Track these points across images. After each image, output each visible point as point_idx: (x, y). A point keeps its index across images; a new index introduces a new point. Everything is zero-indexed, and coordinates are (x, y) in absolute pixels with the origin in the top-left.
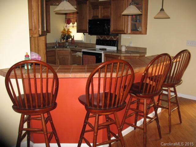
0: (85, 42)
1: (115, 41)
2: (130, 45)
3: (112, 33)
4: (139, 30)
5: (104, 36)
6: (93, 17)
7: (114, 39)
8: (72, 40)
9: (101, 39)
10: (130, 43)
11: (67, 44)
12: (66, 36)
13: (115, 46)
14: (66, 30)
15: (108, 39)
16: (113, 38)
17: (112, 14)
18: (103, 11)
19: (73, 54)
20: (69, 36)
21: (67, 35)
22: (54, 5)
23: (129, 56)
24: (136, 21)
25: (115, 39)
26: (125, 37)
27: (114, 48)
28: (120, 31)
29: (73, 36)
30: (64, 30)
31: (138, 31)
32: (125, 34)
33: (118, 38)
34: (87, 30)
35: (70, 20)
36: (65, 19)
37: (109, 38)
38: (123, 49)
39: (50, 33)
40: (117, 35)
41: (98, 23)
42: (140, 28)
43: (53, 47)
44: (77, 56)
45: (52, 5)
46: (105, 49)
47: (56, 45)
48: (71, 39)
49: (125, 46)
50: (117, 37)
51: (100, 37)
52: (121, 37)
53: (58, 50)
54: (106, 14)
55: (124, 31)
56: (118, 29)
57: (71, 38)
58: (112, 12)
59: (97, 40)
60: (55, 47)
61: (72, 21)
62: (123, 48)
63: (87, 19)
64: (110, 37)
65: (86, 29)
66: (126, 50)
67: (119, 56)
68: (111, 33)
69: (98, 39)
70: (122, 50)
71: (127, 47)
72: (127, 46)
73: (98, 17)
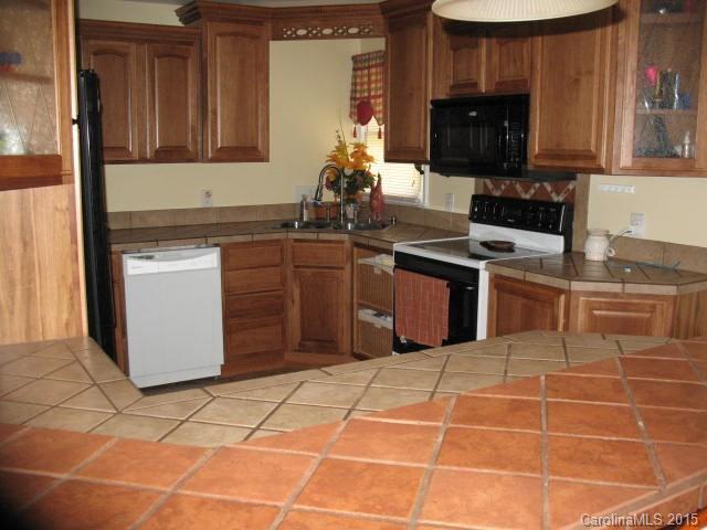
0: (427, 205)
1: (558, 205)
2: (632, 228)
3: (536, 166)
4: (678, 150)
5: (508, 182)
6: (452, 87)
7: (556, 198)
8: (371, 195)
9: (497, 194)
10: (636, 218)
11: (350, 210)
12: (345, 176)
13: (554, 231)
14: (350, 150)
15: (528, 197)
16: (549, 189)
17: (539, 67)
18: (495, 58)
19: (360, 261)
20: (361, 178)
21: (348, 172)
22: (289, 38)
23: (615, 295)
24: (666, 104)
25: (558, 194)
26: (606, 188)
27: (553, 244)
28: (575, 156)
29: (379, 176)
30: (341, 148)
31: (675, 156)
32: (600, 171)
33: (574, 189)
34: (424, 152)
35: (369, 102)
36: (347, 102)
37: (532, 191)
38: (596, 250)
39: (268, 161)
40: (570, 175)
41: (474, 114)
42: (687, 141)
43: (287, 225)
44: (377, 271)
45: (278, 37)
46: (509, 247)
47: (298, 216)
48: (368, 190)
49: (608, 236)
50: (571, 187)
51: (490, 186)
52: (586, 186)
53: (296, 240)
54: (510, 73)
55: (593, 157)
56: (566, 147)
57: (372, 185)
58: (538, 60)
59: (475, 198)
60: (293, 226)
61: (378, 109)
62: (597, 245)
63: (426, 99)
64: (537, 185)
65: (422, 146)
66: (613, 254)
67: (560, 291)
68: (530, 167)
69: (481, 192)
70: (589, 257)
71: (613, 241)
72: (615, 232)
73: (475, 85)
